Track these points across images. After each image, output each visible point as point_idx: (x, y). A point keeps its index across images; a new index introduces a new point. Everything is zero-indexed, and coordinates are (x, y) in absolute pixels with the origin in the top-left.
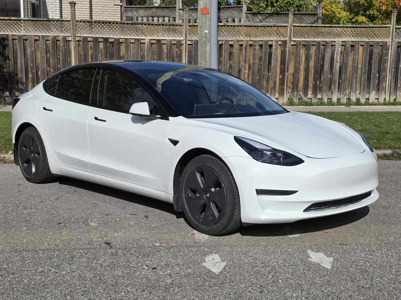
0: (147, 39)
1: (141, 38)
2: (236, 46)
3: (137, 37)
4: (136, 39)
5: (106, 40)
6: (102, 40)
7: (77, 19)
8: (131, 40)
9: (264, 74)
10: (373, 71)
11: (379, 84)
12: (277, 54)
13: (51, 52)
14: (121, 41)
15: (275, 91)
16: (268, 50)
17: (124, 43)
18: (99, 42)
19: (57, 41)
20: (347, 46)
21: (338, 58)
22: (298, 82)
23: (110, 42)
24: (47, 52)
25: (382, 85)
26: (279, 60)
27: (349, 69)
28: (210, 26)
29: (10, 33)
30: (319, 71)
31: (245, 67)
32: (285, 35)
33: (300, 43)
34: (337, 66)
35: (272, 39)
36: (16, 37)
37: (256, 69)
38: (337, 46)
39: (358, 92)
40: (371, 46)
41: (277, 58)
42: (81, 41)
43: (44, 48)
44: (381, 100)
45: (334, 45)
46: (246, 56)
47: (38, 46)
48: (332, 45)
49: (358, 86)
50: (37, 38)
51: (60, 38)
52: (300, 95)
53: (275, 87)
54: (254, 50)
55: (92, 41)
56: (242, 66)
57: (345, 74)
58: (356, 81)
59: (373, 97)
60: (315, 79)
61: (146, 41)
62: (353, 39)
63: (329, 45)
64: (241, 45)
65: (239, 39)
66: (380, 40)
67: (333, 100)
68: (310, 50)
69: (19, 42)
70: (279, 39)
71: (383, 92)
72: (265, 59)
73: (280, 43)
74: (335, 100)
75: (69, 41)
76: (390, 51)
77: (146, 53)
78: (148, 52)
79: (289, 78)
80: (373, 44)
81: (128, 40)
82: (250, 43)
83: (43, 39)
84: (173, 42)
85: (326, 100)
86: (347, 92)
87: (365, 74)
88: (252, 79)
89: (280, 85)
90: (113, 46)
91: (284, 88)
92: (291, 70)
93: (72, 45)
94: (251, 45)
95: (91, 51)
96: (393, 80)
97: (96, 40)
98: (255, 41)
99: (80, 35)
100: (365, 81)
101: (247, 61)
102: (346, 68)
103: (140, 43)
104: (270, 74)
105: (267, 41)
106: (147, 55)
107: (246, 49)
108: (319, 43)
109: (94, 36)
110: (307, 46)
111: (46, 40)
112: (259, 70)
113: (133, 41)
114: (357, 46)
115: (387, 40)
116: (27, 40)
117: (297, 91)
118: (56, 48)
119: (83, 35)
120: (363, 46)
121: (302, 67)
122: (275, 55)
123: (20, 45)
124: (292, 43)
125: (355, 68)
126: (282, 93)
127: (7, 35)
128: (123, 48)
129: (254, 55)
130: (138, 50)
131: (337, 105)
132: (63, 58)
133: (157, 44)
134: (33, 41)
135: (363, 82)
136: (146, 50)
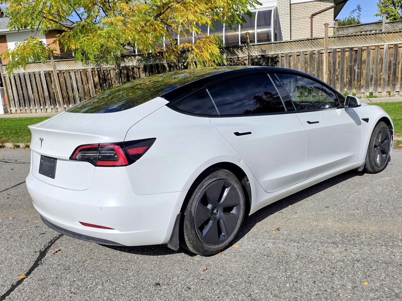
0: (386, 45)
1: (380, 44)
3: (377, 44)
4: (376, 46)
5: (351, 49)
6: (348, 49)
8: (372, 47)
13: (309, 63)
14: (363, 49)
17: (366, 50)
18: (346, 51)
19: (313, 54)
23: (354, 51)
24: (306, 63)
29: (279, 52)
36: (284, 55)
42: (331, 52)
43: (303, 61)
47: (299, 59)
50: (299, 54)
51: (316, 52)
55: (340, 52)
61: (385, 47)
69: (286, 58)
75: (322, 53)
77: (384, 56)
78: (386, 55)
81: (370, 47)
83: (303, 54)
90: (356, 53)
93: (325, 56)
95: (339, 59)
97: (343, 50)
99: (331, 48)
103: (379, 49)
106: (385, 57)
109: (342, 47)
111: (305, 55)
113: (374, 48)
116: (292, 56)
118: (312, 59)
119: (333, 48)
123: (287, 60)
128: (365, 54)
130: (378, 55)
132: (317, 66)
133: (394, 48)
134: (296, 56)
136: (384, 54)
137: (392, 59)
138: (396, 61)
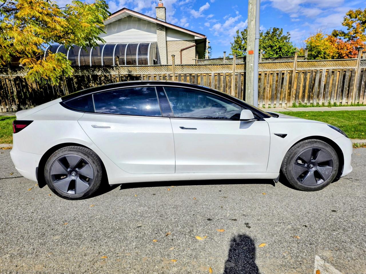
0: (213, 73)
1: (209, 72)
2: (263, 75)
3: (207, 73)
5: (191, 75)
6: (189, 75)
7: (176, 64)
9: (279, 90)
10: (345, 86)
11: (348, 94)
12: (287, 78)
14: (198, 75)
15: (285, 99)
16: (282, 76)
17: (200, 76)
18: (187, 76)
19: (165, 76)
20: (330, 72)
21: (324, 79)
22: (299, 94)
23: (193, 76)
25: (351, 94)
26: (288, 81)
27: (330, 85)
28: (254, 62)
29: (142, 73)
30: (312, 87)
31: (268, 86)
32: (292, 67)
33: (301, 71)
34: (323, 84)
35: (284, 69)
36: (145, 75)
37: (274, 87)
38: (323, 72)
39: (335, 99)
40: (344, 71)
41: (287, 81)
44: (350, 103)
45: (322, 72)
46: (268, 80)
48: (320, 72)
49: (335, 95)
50: (155, 75)
51: (167, 75)
52: (299, 101)
53: (285, 97)
54: (274, 76)
55: (183, 76)
56: (266, 85)
57: (328, 88)
58: (334, 92)
59: (344, 101)
60: (309, 92)
61: (212, 75)
62: (333, 68)
63: (319, 72)
64: (266, 74)
65: (264, 70)
66: (351, 68)
67: (319, 104)
68: (307, 75)
69: (147, 78)
70: (288, 69)
71: (351, 98)
72: (280, 81)
73: (289, 72)
74: (321, 104)
75: (171, 76)
76: (356, 74)
78: (213, 81)
79: (293, 92)
80: (346, 70)
81: (202, 74)
82: (271, 72)
83: (158, 76)
84: (227, 74)
85: (315, 104)
86: (328, 99)
87: (340, 88)
88: (272, 93)
89: (288, 96)
90: (194, 78)
91: (290, 98)
92: (295, 87)
93: (173, 78)
94: (271, 74)
96: (357, 91)
97: (185, 75)
98: (274, 71)
100: (340, 92)
101: (269, 83)
102: (328, 85)
103: (208, 76)
104: (282, 90)
105: (281, 71)
107: (269, 76)
108: (312, 71)
109: (184, 73)
110: (305, 73)
111: (160, 76)
112: (276, 88)
113: (205, 75)
114: (336, 72)
115: (355, 68)
117: (298, 99)
119: (178, 73)
120: (340, 71)
121: (301, 85)
122: (286, 79)
124: (296, 71)
125: (334, 85)
126: (289, 100)
127: (140, 75)
128: (199, 78)
129: (273, 79)
130: (208, 80)
131: (322, 106)
133: (218, 76)
135: (338, 93)
136: (212, 79)
137: (217, 83)
138: (219, 85)
